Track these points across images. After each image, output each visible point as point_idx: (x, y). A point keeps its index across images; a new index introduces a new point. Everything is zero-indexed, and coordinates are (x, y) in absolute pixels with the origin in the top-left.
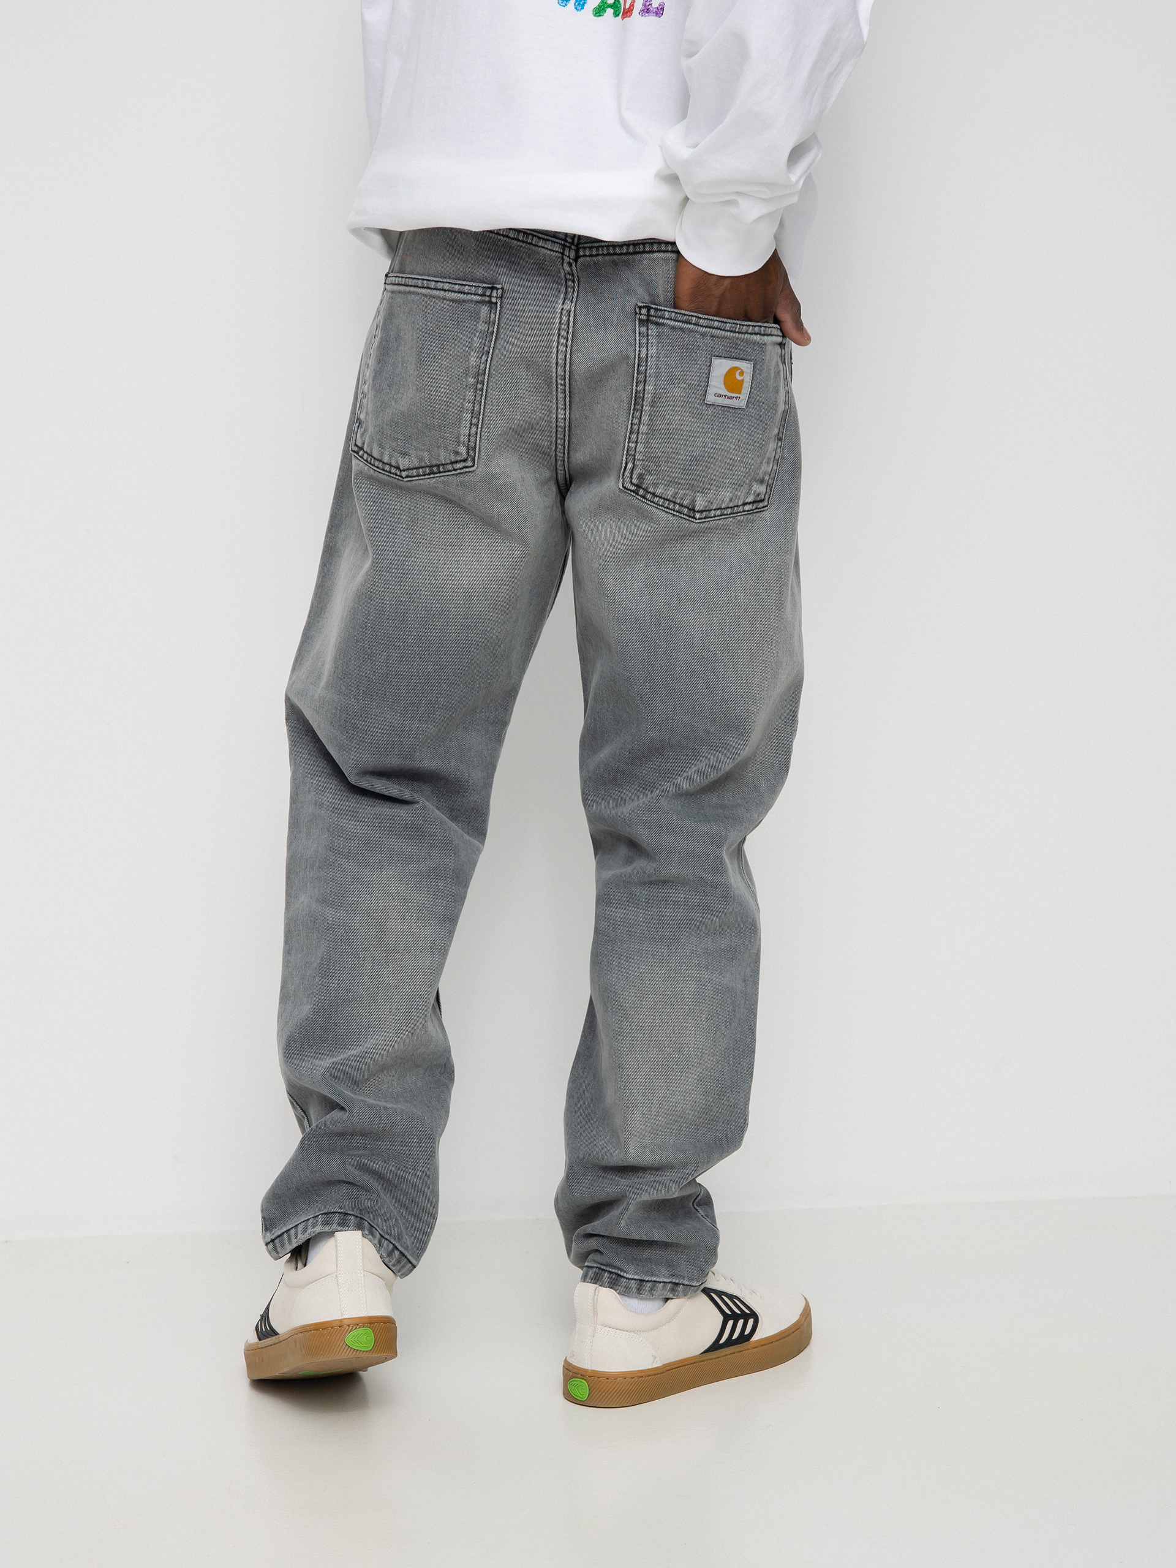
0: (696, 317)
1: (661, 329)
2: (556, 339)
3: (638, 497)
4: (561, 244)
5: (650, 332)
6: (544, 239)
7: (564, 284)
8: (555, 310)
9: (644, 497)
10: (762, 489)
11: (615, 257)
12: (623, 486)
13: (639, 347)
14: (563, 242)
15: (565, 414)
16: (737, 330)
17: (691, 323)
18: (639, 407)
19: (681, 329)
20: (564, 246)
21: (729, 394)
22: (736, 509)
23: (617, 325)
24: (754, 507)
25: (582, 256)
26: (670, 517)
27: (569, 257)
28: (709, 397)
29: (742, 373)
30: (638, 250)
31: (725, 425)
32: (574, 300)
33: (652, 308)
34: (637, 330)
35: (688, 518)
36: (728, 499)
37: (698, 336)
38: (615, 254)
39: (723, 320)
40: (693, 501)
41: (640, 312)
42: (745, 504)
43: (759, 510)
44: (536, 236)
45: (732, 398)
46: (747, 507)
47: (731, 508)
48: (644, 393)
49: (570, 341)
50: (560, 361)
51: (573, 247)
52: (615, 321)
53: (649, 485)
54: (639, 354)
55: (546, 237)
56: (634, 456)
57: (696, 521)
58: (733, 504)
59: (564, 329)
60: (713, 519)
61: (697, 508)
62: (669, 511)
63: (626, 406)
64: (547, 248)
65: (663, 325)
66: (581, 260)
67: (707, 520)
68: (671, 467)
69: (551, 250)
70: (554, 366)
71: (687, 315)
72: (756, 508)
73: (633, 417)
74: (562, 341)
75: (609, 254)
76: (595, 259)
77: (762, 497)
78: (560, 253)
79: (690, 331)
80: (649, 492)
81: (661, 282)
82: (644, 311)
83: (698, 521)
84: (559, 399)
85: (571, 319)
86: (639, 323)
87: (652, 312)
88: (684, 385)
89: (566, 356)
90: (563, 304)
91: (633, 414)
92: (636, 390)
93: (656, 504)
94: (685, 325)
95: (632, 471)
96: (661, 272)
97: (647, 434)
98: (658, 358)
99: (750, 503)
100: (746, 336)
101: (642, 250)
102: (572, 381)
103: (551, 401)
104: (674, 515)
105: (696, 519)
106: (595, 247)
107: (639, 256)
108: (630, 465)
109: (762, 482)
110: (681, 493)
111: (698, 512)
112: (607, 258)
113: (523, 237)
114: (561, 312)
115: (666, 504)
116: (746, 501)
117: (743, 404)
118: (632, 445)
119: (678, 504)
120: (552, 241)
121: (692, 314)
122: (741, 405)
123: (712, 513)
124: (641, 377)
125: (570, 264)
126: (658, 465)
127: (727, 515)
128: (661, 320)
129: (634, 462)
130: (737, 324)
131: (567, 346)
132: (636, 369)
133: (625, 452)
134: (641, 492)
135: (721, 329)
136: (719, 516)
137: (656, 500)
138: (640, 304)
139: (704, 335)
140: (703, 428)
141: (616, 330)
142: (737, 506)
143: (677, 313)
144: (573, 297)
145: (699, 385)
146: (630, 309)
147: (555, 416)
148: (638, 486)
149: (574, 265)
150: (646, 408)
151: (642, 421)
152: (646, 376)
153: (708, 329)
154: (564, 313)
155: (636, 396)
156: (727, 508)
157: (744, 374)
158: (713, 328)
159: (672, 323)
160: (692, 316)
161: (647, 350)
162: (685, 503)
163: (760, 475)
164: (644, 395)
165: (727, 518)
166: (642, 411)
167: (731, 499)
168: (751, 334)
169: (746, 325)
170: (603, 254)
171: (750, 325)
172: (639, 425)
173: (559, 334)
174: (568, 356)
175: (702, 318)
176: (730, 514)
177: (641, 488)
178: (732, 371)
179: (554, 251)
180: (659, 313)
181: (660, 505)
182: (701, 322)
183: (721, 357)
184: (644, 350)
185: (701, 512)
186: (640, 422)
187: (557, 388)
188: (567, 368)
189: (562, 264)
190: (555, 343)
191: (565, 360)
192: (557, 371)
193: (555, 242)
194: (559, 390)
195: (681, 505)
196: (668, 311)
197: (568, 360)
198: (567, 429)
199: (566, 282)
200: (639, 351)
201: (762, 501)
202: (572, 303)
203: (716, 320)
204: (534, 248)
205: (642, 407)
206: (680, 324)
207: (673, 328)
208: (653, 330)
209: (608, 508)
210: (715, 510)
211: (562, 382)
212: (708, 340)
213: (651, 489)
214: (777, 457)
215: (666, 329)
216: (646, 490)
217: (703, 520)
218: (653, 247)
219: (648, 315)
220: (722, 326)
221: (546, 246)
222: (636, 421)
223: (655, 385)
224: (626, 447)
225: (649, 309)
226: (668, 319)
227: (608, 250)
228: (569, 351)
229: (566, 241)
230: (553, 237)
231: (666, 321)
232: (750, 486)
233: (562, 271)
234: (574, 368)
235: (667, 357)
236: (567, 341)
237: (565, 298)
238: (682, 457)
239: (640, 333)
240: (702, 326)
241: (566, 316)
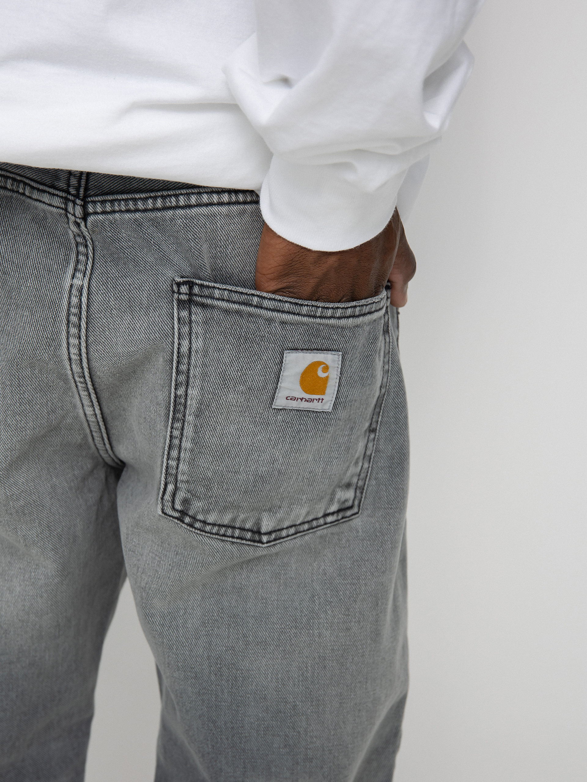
0: (258, 296)
1: (208, 313)
2: (64, 327)
3: (183, 525)
4: (62, 197)
5: (193, 317)
6: (38, 190)
7: (74, 249)
8: (61, 287)
9: (191, 525)
10: (350, 494)
11: (138, 215)
12: (163, 512)
13: (179, 339)
14: (64, 195)
15: (94, 410)
16: (318, 314)
17: (251, 305)
18: (180, 416)
19: (238, 312)
20: (66, 200)
21: (307, 396)
22: (315, 523)
23: (148, 308)
24: (340, 517)
25: (92, 214)
26: (228, 546)
27: (74, 215)
28: (278, 401)
29: (326, 368)
30: (168, 204)
31: (303, 434)
32: (88, 273)
33: (196, 284)
34: (176, 315)
35: (252, 543)
36: (304, 515)
37: (261, 321)
38: (137, 210)
39: (297, 301)
40: (258, 523)
41: (179, 290)
42: (326, 515)
43: (347, 519)
44: (29, 185)
45: (312, 400)
46: (330, 519)
47: (308, 522)
48: (186, 399)
49: (83, 330)
50: (73, 357)
51: (78, 202)
52: (145, 302)
53: (198, 512)
54: (179, 348)
55: (41, 187)
56: (176, 476)
57: (263, 546)
58: (310, 518)
59: (75, 315)
60: (286, 539)
61: (263, 530)
62: (226, 539)
63: (163, 412)
64: (44, 202)
65: (213, 307)
66: (91, 219)
67: (278, 542)
68: (227, 490)
69: (50, 205)
70: (67, 363)
71: (246, 294)
72: (343, 518)
73: (172, 428)
74: (73, 331)
75: (128, 211)
76: (110, 217)
77: (350, 503)
78: (62, 209)
79: (250, 315)
80: (197, 520)
81: (205, 247)
82: (184, 289)
83: (266, 545)
84: (82, 396)
85: (84, 300)
86: (178, 305)
87: (196, 290)
88: (242, 388)
89: (80, 350)
90: (73, 278)
91: (172, 423)
92: (175, 393)
93: (208, 533)
94: (243, 308)
95: (174, 495)
96: (203, 235)
97: (192, 450)
98: (206, 353)
99: (333, 514)
100: (332, 321)
101: (174, 203)
102: (94, 377)
103: (73, 397)
104: (233, 543)
105: (263, 543)
106: (109, 201)
107: (170, 213)
108: (171, 487)
109: (348, 486)
110: (242, 516)
111: (265, 534)
112: (127, 216)
113: (12, 185)
114: (70, 291)
115: (222, 531)
116: (328, 511)
117: (328, 406)
118: (173, 463)
119: (238, 528)
120: (49, 193)
121: (253, 292)
122: (325, 408)
123: (284, 533)
124: (182, 378)
125: (78, 225)
126: (208, 488)
127: (304, 531)
128: (209, 301)
129: (176, 484)
130: (319, 307)
131: (80, 338)
132: (174, 368)
133: (164, 471)
134: (187, 520)
135: (294, 314)
136: (293, 535)
137: (208, 528)
138: (178, 280)
139: (270, 321)
140: (270, 439)
141: (147, 315)
142: (317, 519)
143: (231, 291)
144: (86, 268)
145: (264, 388)
146: (165, 286)
147: (81, 411)
148: (183, 513)
149: (82, 225)
150: (190, 418)
151: (185, 434)
152: (188, 377)
153: (275, 314)
154: (74, 292)
155: (175, 401)
156: (303, 523)
157: (330, 370)
158: (283, 312)
159: (224, 305)
160: (253, 295)
161: (190, 343)
162: (248, 526)
163: (346, 480)
164: (186, 402)
165: (305, 535)
166: (184, 421)
167: (308, 514)
168: (339, 318)
169: (332, 308)
170: (121, 211)
171: (338, 308)
172: (181, 439)
173: (68, 321)
174: (84, 350)
175: (267, 298)
176: (308, 530)
177: (187, 515)
178: (313, 367)
179: (53, 206)
180: (206, 292)
181: (213, 534)
182: (266, 303)
183: (297, 349)
184: (185, 343)
185: (269, 533)
186: (182, 434)
187: (77, 386)
188: (85, 365)
189: (68, 223)
190: (64, 334)
191: (80, 355)
192: (71, 368)
193: (54, 195)
194: (80, 388)
195: (242, 529)
196: (218, 288)
197: (84, 355)
198: (101, 423)
199: (77, 246)
200: (179, 344)
201: (351, 507)
202: (84, 276)
203: (286, 302)
204: (28, 200)
205: (184, 416)
206: (236, 306)
207: (227, 311)
208: (198, 315)
209: (147, 529)
210: (287, 528)
211: (82, 380)
212: (276, 328)
213: (200, 517)
214: (368, 453)
215: (216, 313)
216: (194, 518)
217: (272, 543)
218: (189, 199)
219: (191, 294)
220: (297, 309)
221: (43, 200)
222: (176, 433)
223: (202, 389)
224: (165, 464)
225: (191, 285)
226: (218, 299)
227: (127, 205)
228: (83, 344)
229: (69, 193)
230: (50, 187)
231: (216, 303)
232: (333, 494)
233: (70, 232)
234: (94, 364)
235: (219, 351)
236: (80, 331)
237: (76, 270)
238: (242, 477)
239: (179, 319)
240: (266, 309)
241: (76, 296)
